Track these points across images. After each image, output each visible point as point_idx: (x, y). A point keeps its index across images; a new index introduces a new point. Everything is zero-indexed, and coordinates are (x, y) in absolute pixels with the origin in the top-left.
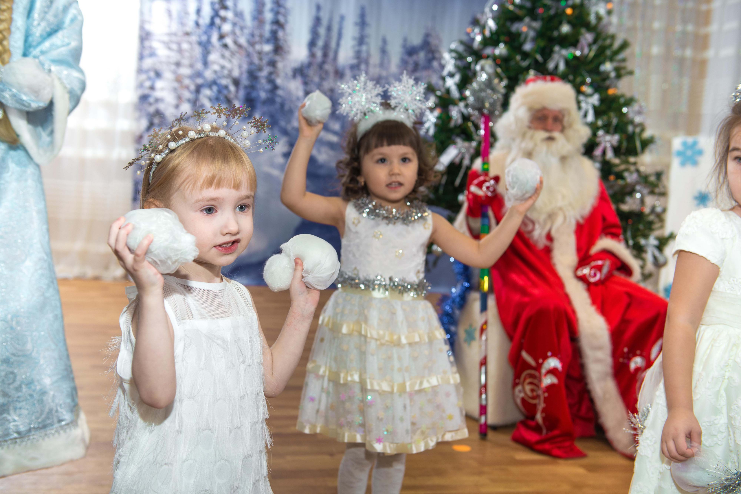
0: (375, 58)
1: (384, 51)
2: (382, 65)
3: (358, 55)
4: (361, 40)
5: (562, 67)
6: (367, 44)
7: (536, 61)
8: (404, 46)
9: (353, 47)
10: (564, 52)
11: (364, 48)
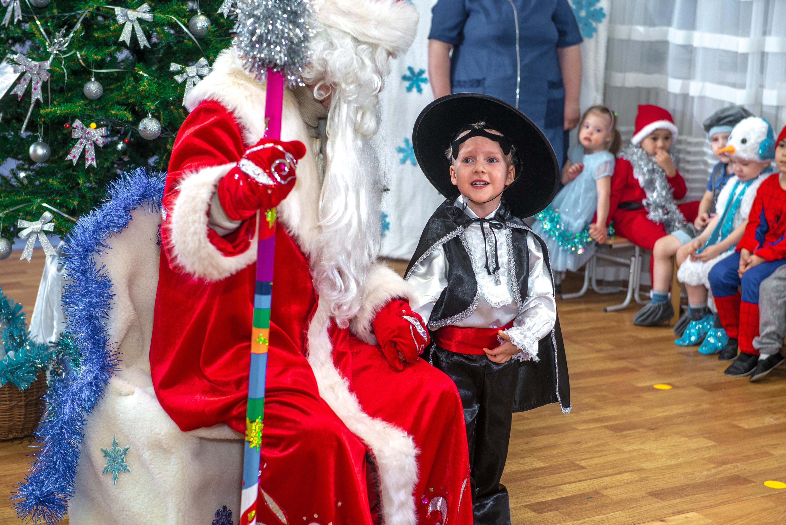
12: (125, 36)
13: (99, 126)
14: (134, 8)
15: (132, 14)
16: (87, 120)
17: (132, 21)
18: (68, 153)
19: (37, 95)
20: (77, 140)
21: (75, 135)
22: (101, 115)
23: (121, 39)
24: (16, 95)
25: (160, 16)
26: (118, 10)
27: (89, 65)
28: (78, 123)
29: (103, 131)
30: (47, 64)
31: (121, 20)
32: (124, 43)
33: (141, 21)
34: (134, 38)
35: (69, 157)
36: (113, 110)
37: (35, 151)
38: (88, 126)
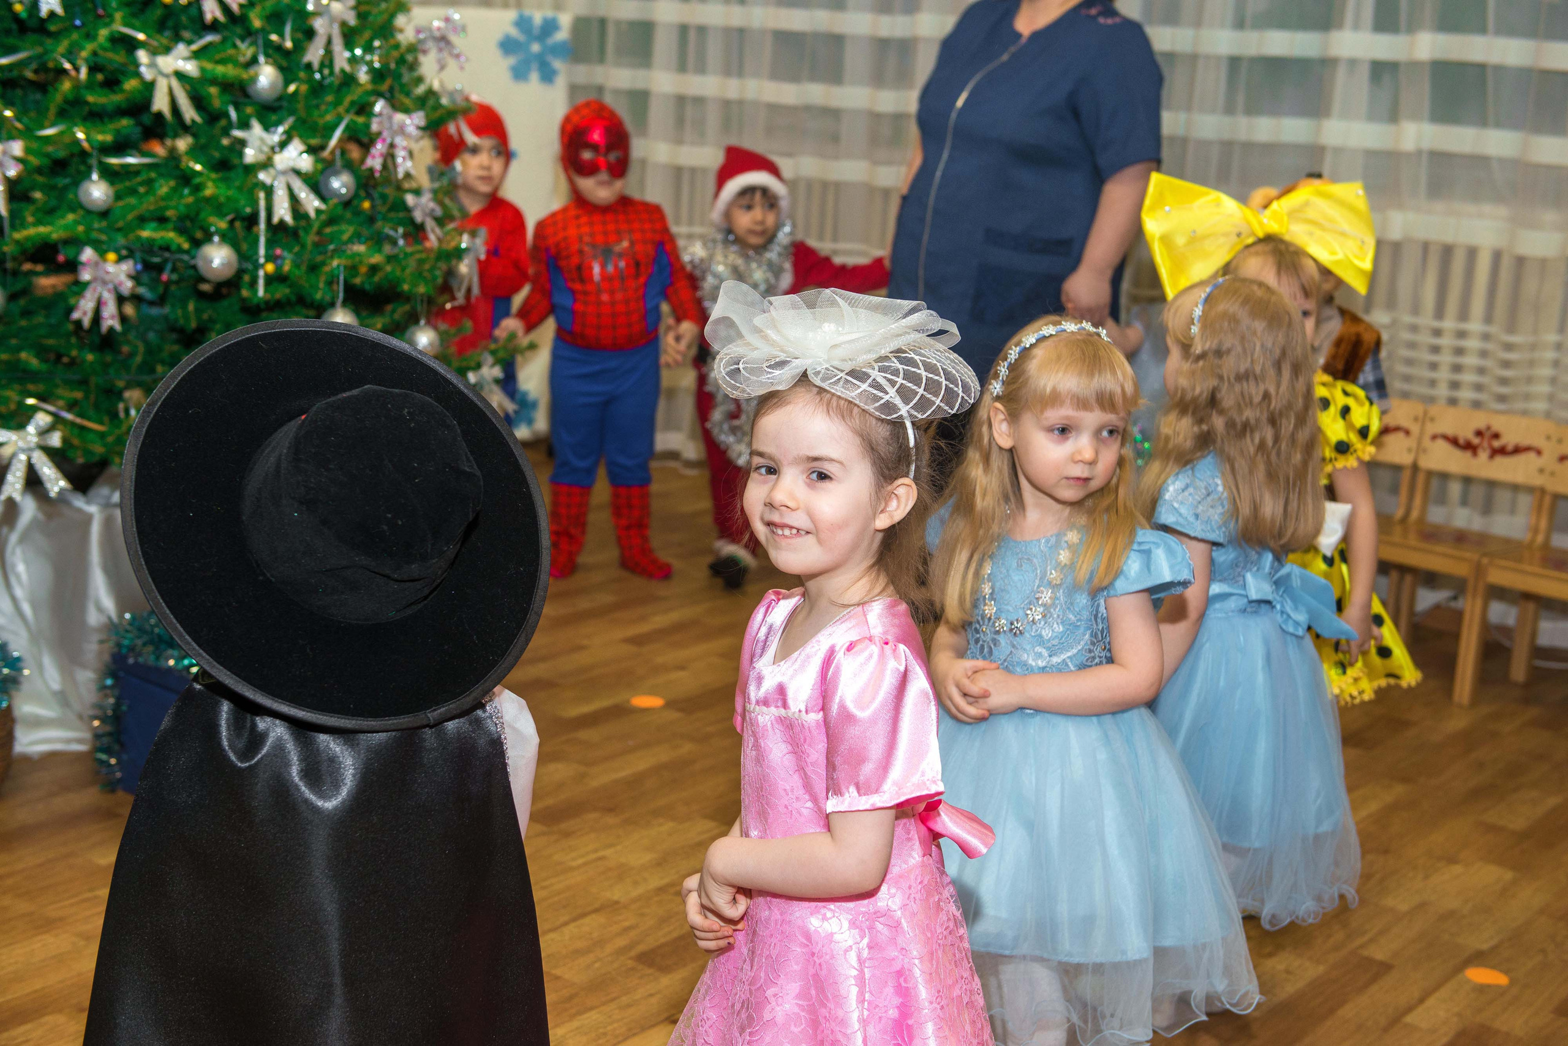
12: (160, 105)
13: (120, 259)
15: (165, 64)
16: (101, 250)
17: (167, 76)
18: (76, 307)
20: (86, 284)
21: (85, 275)
22: (121, 240)
23: (154, 108)
26: (143, 59)
28: (88, 254)
29: (127, 267)
31: (147, 73)
32: (161, 116)
33: (180, 75)
34: (174, 105)
35: (76, 315)
36: (144, 229)
38: (104, 258)
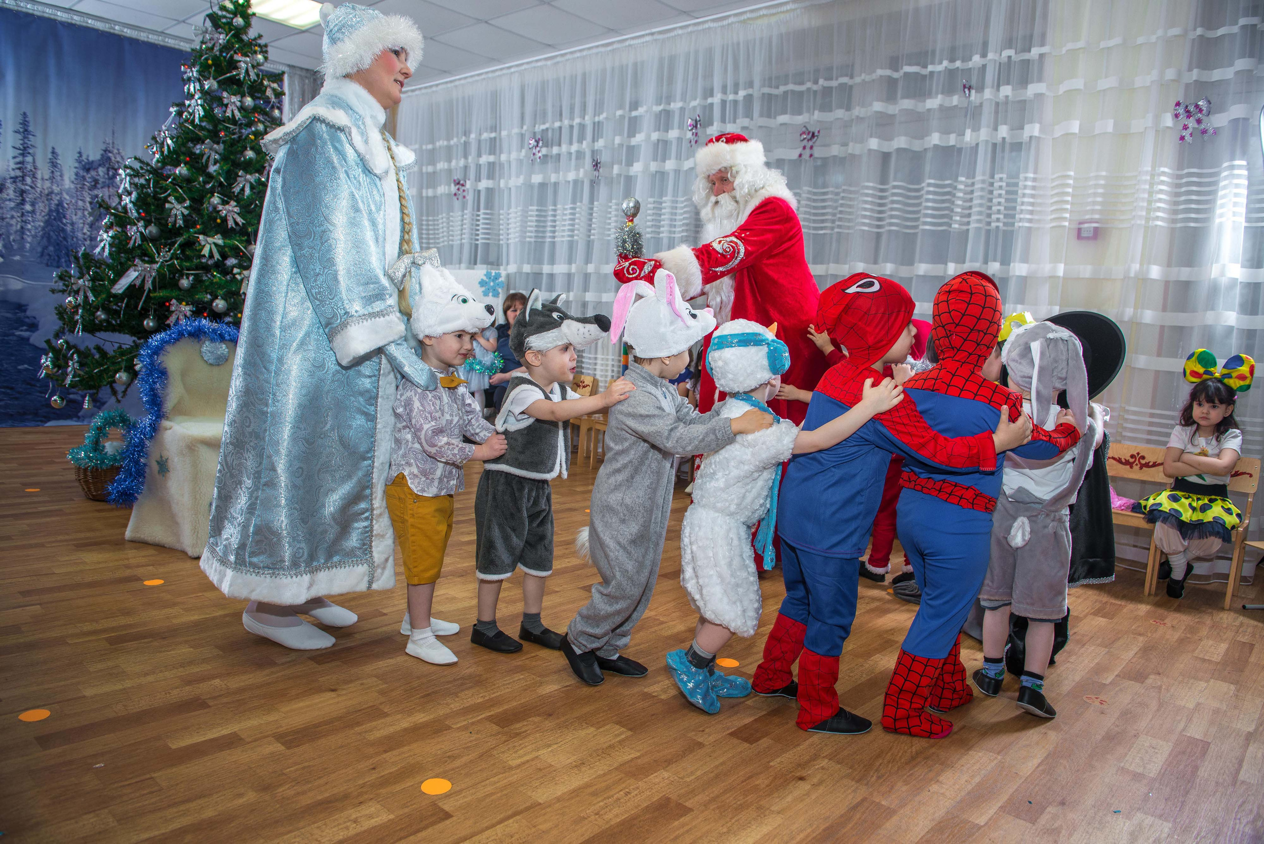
0: (43, 171)
1: (54, 164)
2: (52, 179)
3: (21, 166)
4: (24, 150)
5: (247, 191)
6: (33, 156)
7: (221, 184)
8: (79, 161)
9: (14, 158)
10: (248, 177)
11: (29, 159)
12: (206, 251)
13: (187, 304)
14: (213, 237)
15: (210, 240)
16: (180, 301)
17: (210, 244)
18: (167, 318)
19: (149, 285)
20: (173, 312)
21: (173, 308)
22: (189, 298)
23: (203, 253)
24: (135, 285)
25: (228, 241)
26: (201, 237)
27: (183, 269)
28: (174, 301)
29: (190, 307)
30: (156, 266)
31: (203, 243)
32: (204, 256)
33: (216, 245)
34: (211, 256)
35: (168, 322)
36: (197, 295)
37: (148, 324)
38: (181, 304)
